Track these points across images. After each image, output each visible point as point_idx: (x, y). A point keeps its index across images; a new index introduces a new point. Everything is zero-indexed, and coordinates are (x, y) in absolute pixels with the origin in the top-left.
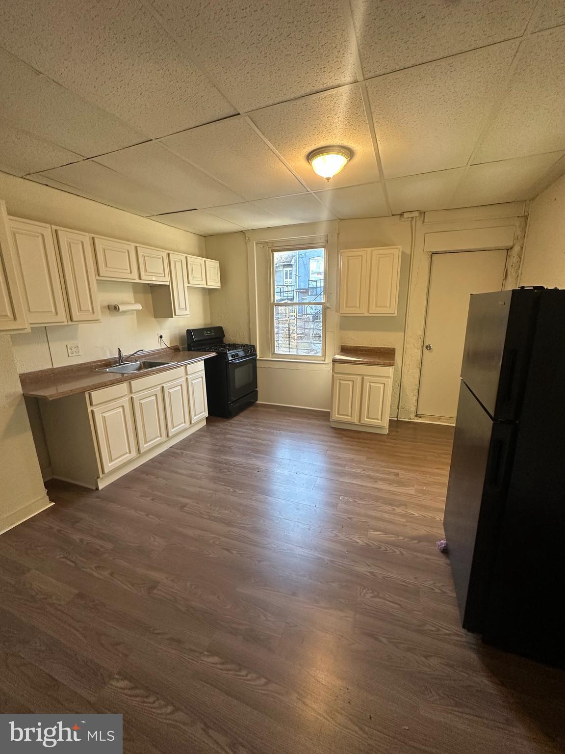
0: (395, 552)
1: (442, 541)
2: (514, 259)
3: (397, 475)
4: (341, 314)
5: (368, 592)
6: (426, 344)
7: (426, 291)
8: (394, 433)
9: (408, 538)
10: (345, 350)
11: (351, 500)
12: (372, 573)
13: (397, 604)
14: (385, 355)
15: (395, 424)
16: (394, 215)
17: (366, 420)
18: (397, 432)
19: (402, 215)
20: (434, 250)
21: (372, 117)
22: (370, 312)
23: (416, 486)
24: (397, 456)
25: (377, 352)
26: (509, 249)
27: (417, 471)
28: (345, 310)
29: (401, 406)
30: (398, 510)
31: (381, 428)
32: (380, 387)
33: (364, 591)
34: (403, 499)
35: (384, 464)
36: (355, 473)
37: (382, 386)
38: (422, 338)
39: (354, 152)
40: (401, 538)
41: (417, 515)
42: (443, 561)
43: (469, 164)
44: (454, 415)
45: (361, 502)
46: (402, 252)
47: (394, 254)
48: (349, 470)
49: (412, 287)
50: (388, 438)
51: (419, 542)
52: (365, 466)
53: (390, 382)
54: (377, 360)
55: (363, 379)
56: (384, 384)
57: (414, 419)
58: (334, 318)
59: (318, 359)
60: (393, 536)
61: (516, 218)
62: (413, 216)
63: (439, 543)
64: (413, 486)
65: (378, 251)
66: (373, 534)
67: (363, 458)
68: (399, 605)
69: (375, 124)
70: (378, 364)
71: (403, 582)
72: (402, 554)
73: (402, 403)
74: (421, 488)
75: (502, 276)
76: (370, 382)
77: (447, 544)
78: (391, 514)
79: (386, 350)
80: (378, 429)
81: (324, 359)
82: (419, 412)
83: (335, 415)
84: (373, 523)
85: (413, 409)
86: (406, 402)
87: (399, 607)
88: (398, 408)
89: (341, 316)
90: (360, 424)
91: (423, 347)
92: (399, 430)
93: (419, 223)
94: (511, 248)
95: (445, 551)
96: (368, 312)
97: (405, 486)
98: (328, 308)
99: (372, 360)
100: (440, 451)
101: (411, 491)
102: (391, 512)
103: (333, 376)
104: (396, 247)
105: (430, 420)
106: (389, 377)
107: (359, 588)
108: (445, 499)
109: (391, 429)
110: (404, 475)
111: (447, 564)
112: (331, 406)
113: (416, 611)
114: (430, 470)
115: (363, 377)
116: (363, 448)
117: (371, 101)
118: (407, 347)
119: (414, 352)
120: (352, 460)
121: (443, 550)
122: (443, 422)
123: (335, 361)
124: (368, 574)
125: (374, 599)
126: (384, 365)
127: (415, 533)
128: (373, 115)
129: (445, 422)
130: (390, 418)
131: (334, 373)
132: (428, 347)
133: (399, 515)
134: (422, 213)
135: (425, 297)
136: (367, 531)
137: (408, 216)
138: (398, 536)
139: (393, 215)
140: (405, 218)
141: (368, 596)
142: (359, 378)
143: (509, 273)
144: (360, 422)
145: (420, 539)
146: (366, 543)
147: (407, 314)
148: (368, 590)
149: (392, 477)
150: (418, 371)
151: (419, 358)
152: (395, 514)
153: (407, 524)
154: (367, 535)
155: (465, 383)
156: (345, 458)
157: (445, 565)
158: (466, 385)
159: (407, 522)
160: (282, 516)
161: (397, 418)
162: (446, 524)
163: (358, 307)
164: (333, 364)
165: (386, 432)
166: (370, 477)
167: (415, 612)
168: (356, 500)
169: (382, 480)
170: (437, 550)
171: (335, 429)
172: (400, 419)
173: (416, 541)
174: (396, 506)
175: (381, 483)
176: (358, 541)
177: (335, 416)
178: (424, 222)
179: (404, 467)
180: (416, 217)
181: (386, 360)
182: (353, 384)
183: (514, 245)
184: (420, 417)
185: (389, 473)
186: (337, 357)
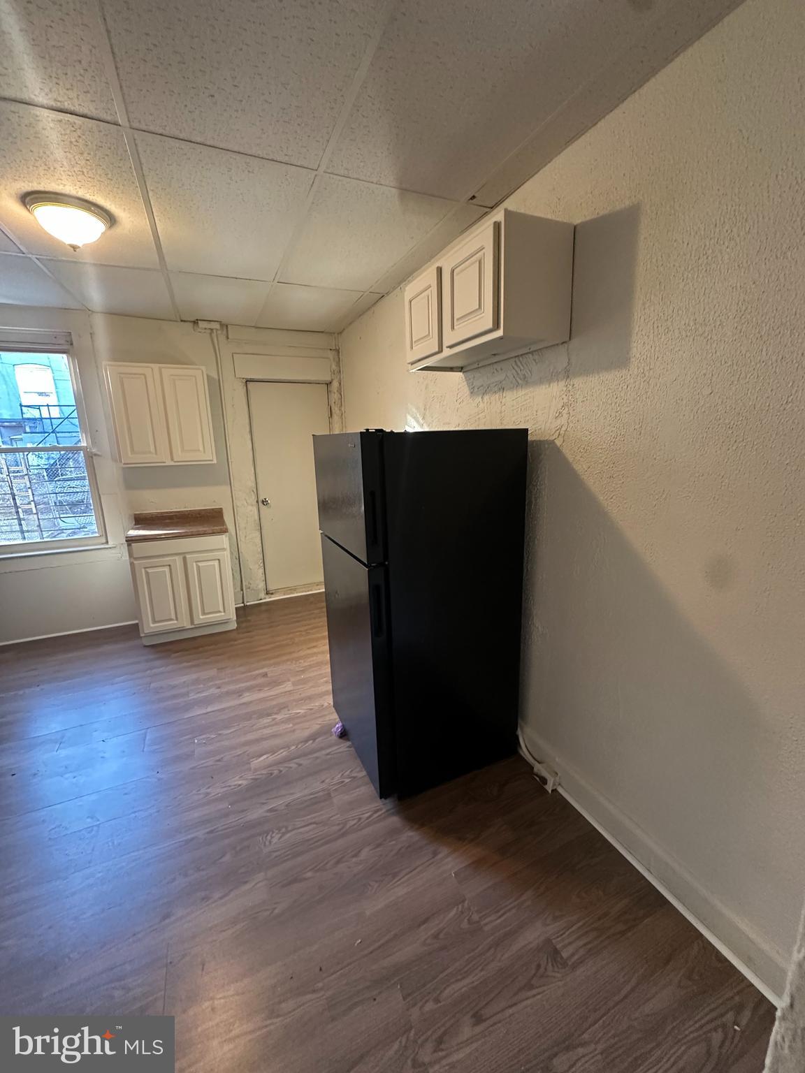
0: (291, 768)
1: (337, 726)
2: (335, 396)
3: (265, 675)
4: (125, 464)
5: (274, 835)
6: (261, 498)
7: (248, 430)
8: (244, 625)
9: (301, 742)
10: (141, 520)
11: (213, 736)
12: (271, 810)
13: (311, 824)
14: (209, 520)
15: (243, 612)
16: (184, 321)
17: (201, 618)
18: (249, 621)
19: (195, 322)
20: (249, 377)
21: (145, 182)
22: (175, 460)
23: (292, 679)
24: (258, 651)
25: (197, 517)
26: (328, 384)
27: (288, 660)
28: (132, 458)
29: (246, 585)
30: (279, 717)
31: (226, 622)
32: (214, 565)
33: (269, 837)
34: (281, 700)
35: (242, 669)
36: (206, 697)
37: (216, 563)
38: (255, 490)
39: (118, 219)
40: (294, 747)
41: (302, 711)
42: (344, 746)
43: (276, 281)
44: (320, 578)
45: (230, 731)
46: (208, 376)
47: (195, 377)
48: (195, 697)
49: (229, 425)
50: (239, 633)
51: (314, 740)
52: (217, 682)
53: (226, 556)
54: (201, 529)
55: (185, 559)
56: (219, 560)
57: (265, 598)
58: (109, 472)
59: (95, 542)
60: (282, 751)
61: (329, 351)
62: (212, 327)
63: (334, 730)
64: (289, 680)
65: (169, 371)
66: (256, 763)
67: (212, 672)
68: (314, 823)
69: (151, 194)
70: (204, 534)
71: (311, 794)
72: (300, 765)
73: (245, 581)
74: (298, 678)
75: (327, 414)
76: (196, 562)
77: (343, 726)
78: (273, 725)
79: (209, 513)
80: (223, 626)
81: (104, 541)
82: (271, 587)
83: (149, 624)
84: (254, 749)
85: (262, 585)
86: (251, 579)
87: (315, 825)
88: (242, 590)
89: (123, 468)
90: (193, 626)
91: (257, 502)
92: (249, 618)
93: (222, 338)
94: (330, 383)
95: (344, 735)
96: (172, 459)
97: (279, 684)
98: (96, 455)
99: (194, 529)
100: (306, 628)
101: (288, 686)
102: (272, 723)
103: (132, 564)
104: (197, 367)
105: (284, 595)
106: (224, 549)
107: (261, 839)
108: (329, 679)
109: (241, 620)
110: (273, 671)
111: (349, 747)
112: (137, 613)
113: (332, 817)
114: (302, 653)
115: (184, 556)
116: (207, 658)
117: (143, 160)
118: (238, 505)
119: (248, 510)
120: (197, 682)
121: (341, 734)
122: (300, 592)
123: (130, 541)
124: (268, 814)
125: (283, 839)
126: (213, 533)
127: (306, 733)
128: (146, 180)
129: (302, 592)
130: (237, 606)
131: (132, 560)
132: (264, 502)
133: (283, 722)
134: (224, 326)
135: (249, 437)
136: (249, 763)
137: (204, 327)
138: (288, 747)
139: (182, 321)
140: (202, 329)
141: (275, 840)
142: (179, 560)
143: (333, 411)
144: (192, 622)
145: (313, 737)
146: (252, 779)
147: (230, 460)
148: (273, 832)
149: (260, 680)
150: (258, 534)
151: (257, 517)
152: (276, 724)
153: (296, 727)
154: (250, 769)
155: (326, 536)
156: (184, 682)
157: (347, 749)
158: (329, 538)
159: (294, 725)
160: (98, 820)
161: (243, 603)
162: (337, 706)
163: (154, 452)
164: (129, 545)
165: (234, 626)
166: (228, 693)
167: (332, 819)
168: (220, 732)
169: (249, 689)
170: (334, 738)
171: (153, 646)
172: (248, 604)
173: (311, 742)
174: (276, 714)
175: (248, 694)
176: (240, 782)
177: (149, 626)
178: (228, 338)
179: (272, 661)
180: (217, 330)
181: (214, 526)
182: (170, 570)
183: (332, 380)
184: (272, 594)
185: (255, 678)
186: (133, 533)
